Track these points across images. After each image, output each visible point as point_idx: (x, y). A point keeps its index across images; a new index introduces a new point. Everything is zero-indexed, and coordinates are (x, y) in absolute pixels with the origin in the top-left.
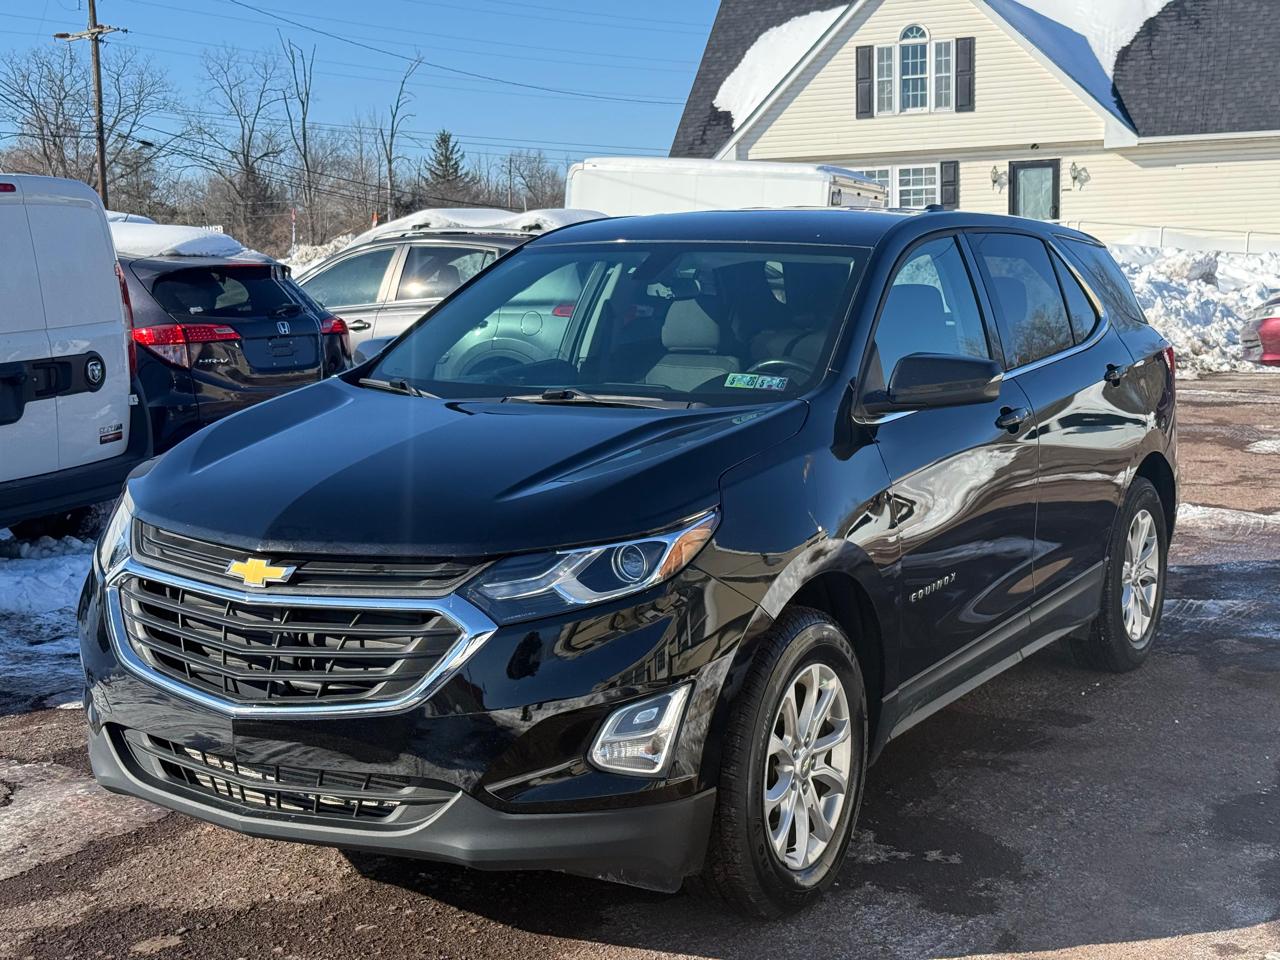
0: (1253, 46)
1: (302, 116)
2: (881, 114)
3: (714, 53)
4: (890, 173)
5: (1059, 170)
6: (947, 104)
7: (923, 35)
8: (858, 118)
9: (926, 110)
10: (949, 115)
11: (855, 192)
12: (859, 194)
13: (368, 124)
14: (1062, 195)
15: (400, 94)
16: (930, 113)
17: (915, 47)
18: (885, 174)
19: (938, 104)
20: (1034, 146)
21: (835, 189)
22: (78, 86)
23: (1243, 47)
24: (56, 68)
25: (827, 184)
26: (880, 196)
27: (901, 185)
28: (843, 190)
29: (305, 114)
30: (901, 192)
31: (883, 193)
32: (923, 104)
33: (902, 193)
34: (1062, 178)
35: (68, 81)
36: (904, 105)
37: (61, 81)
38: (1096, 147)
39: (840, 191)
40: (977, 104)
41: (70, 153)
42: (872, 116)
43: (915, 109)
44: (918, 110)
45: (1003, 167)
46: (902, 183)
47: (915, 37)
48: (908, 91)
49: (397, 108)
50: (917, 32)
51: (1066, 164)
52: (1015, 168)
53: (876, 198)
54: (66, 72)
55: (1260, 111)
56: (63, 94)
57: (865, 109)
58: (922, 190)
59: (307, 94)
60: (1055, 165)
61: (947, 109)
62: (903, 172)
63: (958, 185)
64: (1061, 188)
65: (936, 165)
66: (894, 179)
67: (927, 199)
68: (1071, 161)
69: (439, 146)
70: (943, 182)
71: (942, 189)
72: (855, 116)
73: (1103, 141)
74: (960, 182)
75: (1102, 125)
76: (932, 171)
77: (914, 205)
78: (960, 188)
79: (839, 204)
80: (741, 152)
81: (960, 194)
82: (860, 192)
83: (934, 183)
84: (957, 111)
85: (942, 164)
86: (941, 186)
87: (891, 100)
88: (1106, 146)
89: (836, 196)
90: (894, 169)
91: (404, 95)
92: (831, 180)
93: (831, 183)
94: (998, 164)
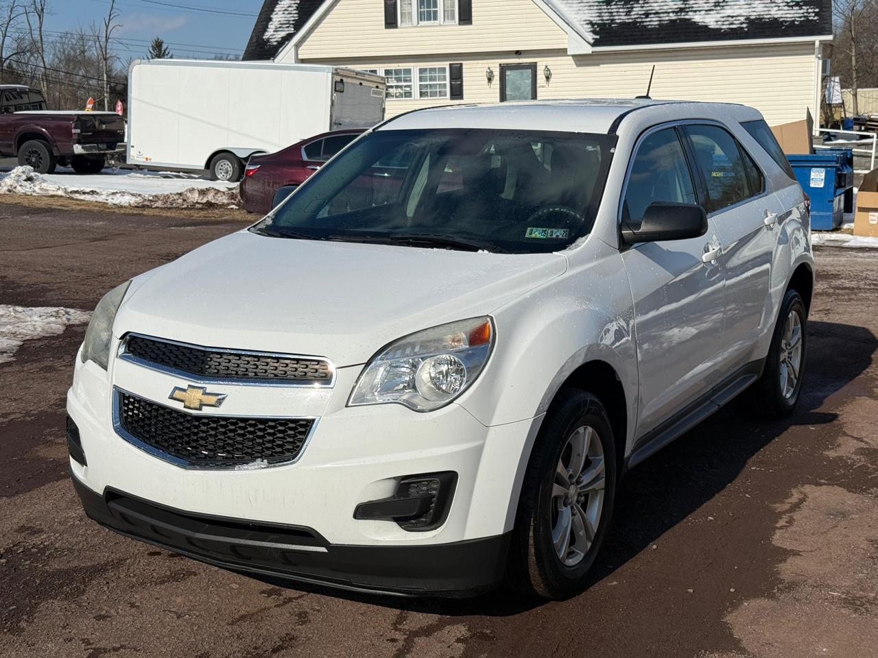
1: (38, 25)
2: (404, 25)
4: (412, 70)
5: (536, 72)
6: (453, 18)
8: (386, 27)
9: (437, 22)
10: (454, 26)
11: (358, 82)
12: (361, 84)
13: (89, 32)
14: (539, 90)
15: (111, 10)
16: (440, 25)
18: (408, 71)
19: (446, 18)
20: (519, 52)
21: (338, 79)
25: (330, 75)
26: (380, 86)
27: (421, 80)
28: (345, 80)
29: (41, 23)
30: (421, 86)
32: (435, 19)
34: (538, 77)
36: (421, 17)
38: (562, 52)
39: (342, 80)
40: (473, 19)
42: (396, 27)
43: (429, 22)
44: (432, 22)
45: (495, 65)
46: (421, 79)
48: (424, 8)
49: (109, 20)
51: (542, 63)
52: (503, 69)
53: (377, 87)
57: (391, 21)
58: (437, 84)
59: (42, 9)
60: (533, 67)
61: (452, 23)
62: (422, 71)
63: (462, 81)
64: (538, 85)
65: (446, 65)
66: (415, 75)
67: (440, 92)
68: (544, 64)
69: (154, 49)
70: (452, 78)
71: (451, 85)
72: (384, 26)
73: (566, 49)
74: (464, 79)
75: (566, 36)
76: (443, 70)
77: (431, 96)
78: (464, 84)
79: (343, 92)
80: (299, 52)
81: (464, 88)
82: (362, 81)
83: (445, 79)
84: (460, 24)
85: (450, 65)
86: (451, 82)
87: (410, 13)
88: (569, 53)
89: (340, 85)
90: (415, 67)
91: (114, 11)
92: (334, 72)
93: (333, 74)
94: (491, 66)
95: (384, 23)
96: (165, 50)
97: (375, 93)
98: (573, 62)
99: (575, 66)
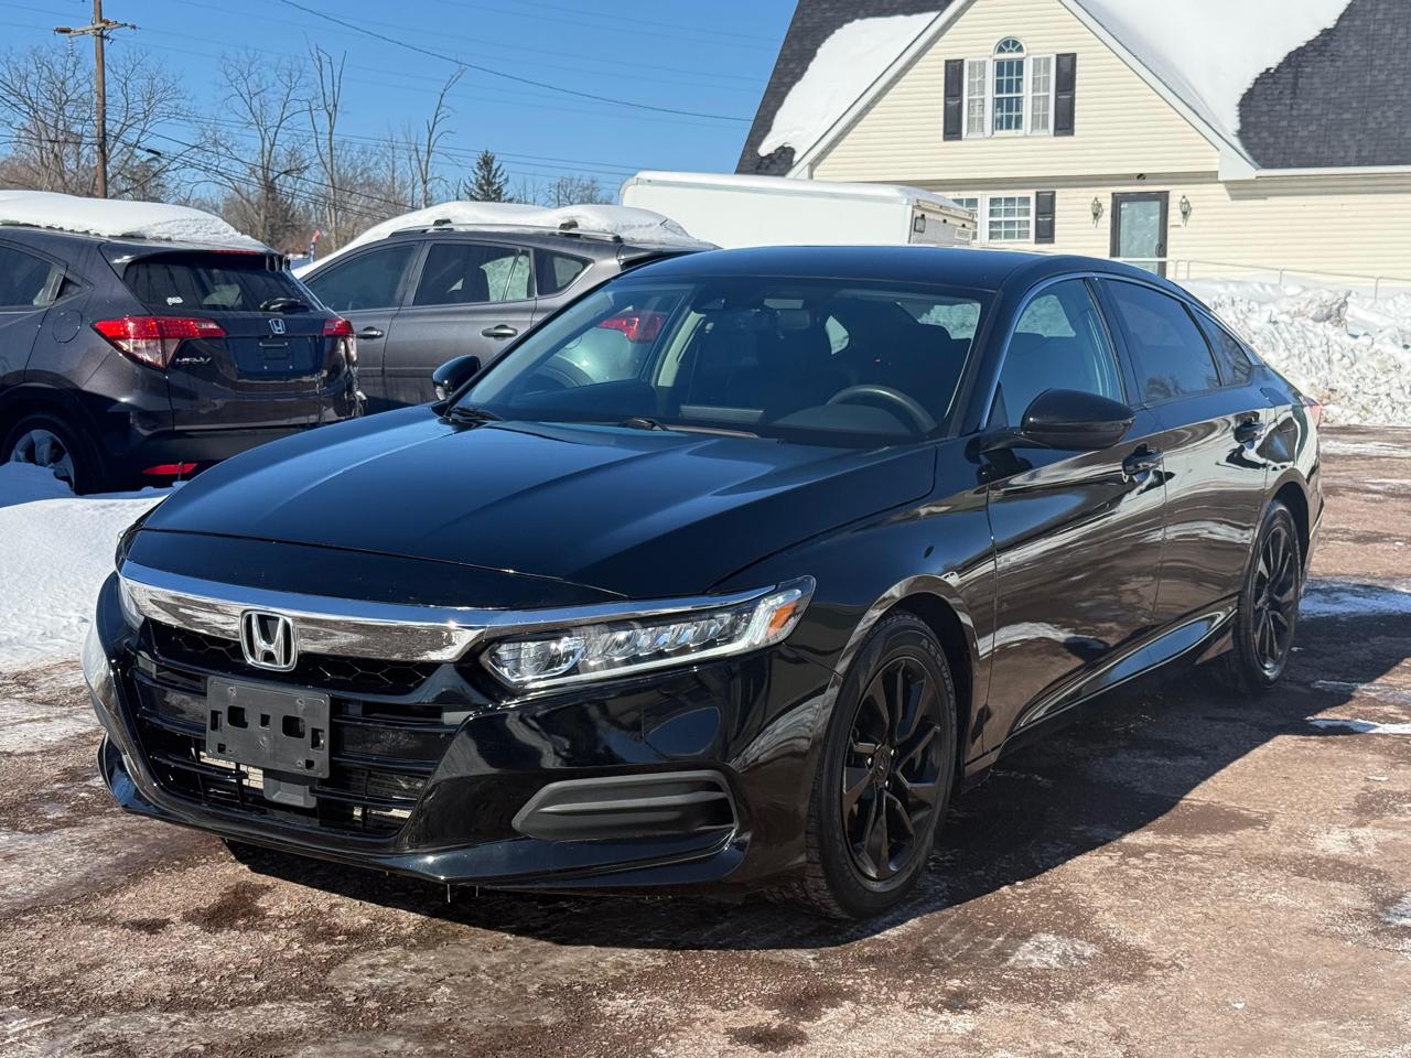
0: (1386, 72)
1: (329, 130)
2: (971, 136)
3: (787, 64)
4: (979, 201)
5: (1167, 205)
6: (1045, 126)
7: (1020, 49)
8: (945, 139)
9: (1020, 132)
10: (1047, 137)
11: (941, 218)
12: (945, 221)
13: (402, 138)
14: (1170, 231)
15: (438, 108)
16: (1026, 136)
17: (1010, 63)
18: (973, 202)
19: (1035, 126)
20: (1141, 176)
21: (918, 213)
22: (81, 90)
23: (1376, 73)
24: (58, 68)
25: (910, 208)
26: (967, 225)
27: (991, 216)
28: (927, 215)
29: (332, 127)
30: (991, 222)
31: (972, 221)
32: (1018, 126)
33: (992, 224)
34: (1171, 212)
35: (70, 84)
36: (999, 124)
37: (63, 83)
38: (1210, 177)
39: (923, 216)
40: (1076, 127)
41: (71, 164)
42: (960, 138)
43: (1009, 132)
44: (1012, 132)
45: (1105, 195)
46: (992, 213)
47: (1011, 51)
48: (1002, 111)
49: (435, 123)
50: (1013, 46)
51: (1176, 193)
52: (1118, 200)
53: (964, 226)
54: (69, 74)
55: (1393, 145)
56: (64, 98)
57: (952, 130)
58: (1014, 222)
59: (335, 106)
60: (1163, 198)
61: (1043, 132)
62: (993, 201)
63: (1054, 217)
64: (1169, 224)
65: (1031, 194)
66: (984, 208)
67: (1019, 232)
68: (1181, 193)
69: (480, 168)
70: (1038, 213)
71: (1037, 222)
72: (941, 138)
73: (1217, 172)
74: (1057, 214)
75: (1217, 154)
76: (1027, 200)
77: (1005, 238)
78: (1057, 220)
79: (922, 232)
80: (815, 173)
81: (1057, 227)
82: (946, 218)
83: (1027, 213)
84: (1055, 135)
85: (1037, 193)
86: (1037, 218)
87: (982, 120)
88: (1220, 179)
89: (920, 222)
90: (984, 197)
91: (442, 109)
92: (915, 204)
93: (913, 207)
94: (1099, 195)
95: (942, 132)
96: (497, 170)
97: (960, 234)
98: (1225, 191)
99: (1228, 198)
